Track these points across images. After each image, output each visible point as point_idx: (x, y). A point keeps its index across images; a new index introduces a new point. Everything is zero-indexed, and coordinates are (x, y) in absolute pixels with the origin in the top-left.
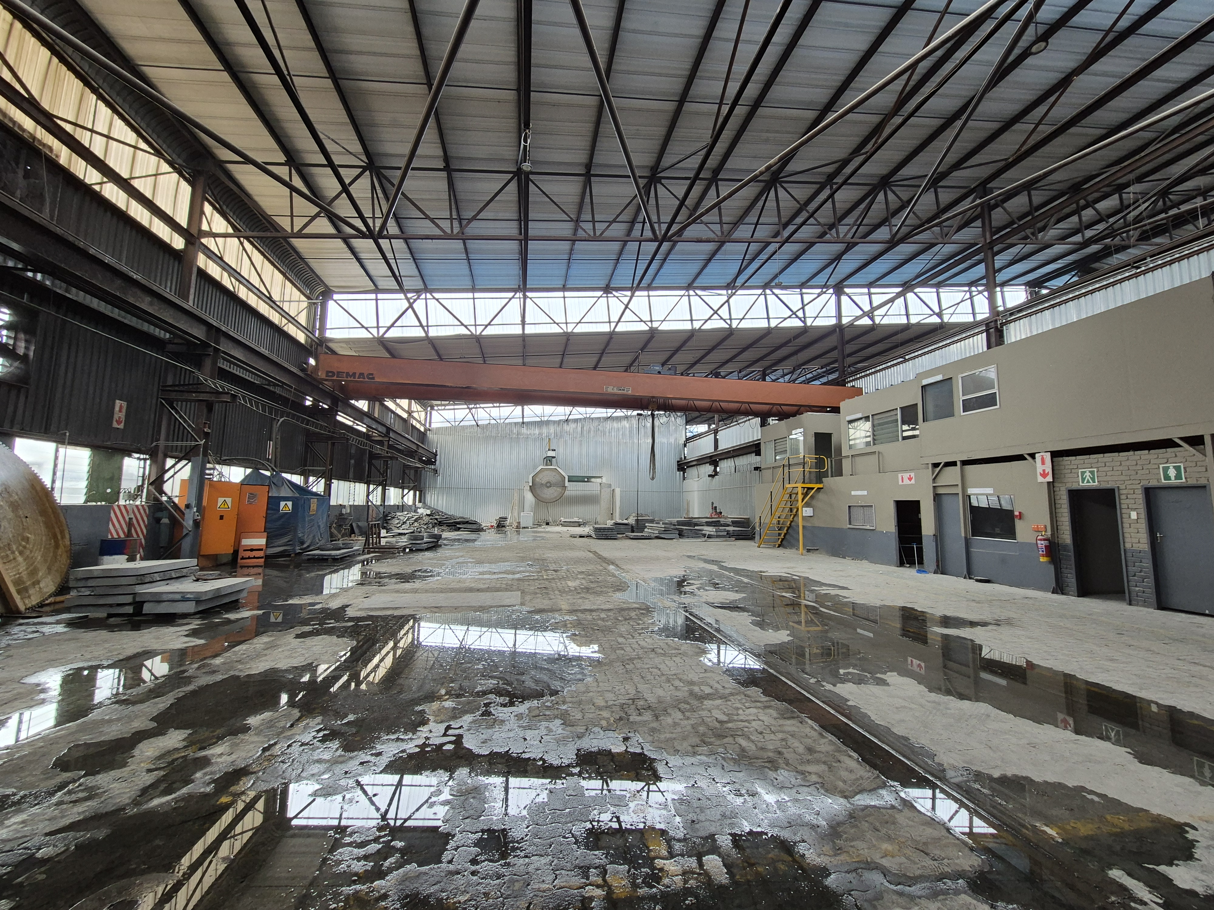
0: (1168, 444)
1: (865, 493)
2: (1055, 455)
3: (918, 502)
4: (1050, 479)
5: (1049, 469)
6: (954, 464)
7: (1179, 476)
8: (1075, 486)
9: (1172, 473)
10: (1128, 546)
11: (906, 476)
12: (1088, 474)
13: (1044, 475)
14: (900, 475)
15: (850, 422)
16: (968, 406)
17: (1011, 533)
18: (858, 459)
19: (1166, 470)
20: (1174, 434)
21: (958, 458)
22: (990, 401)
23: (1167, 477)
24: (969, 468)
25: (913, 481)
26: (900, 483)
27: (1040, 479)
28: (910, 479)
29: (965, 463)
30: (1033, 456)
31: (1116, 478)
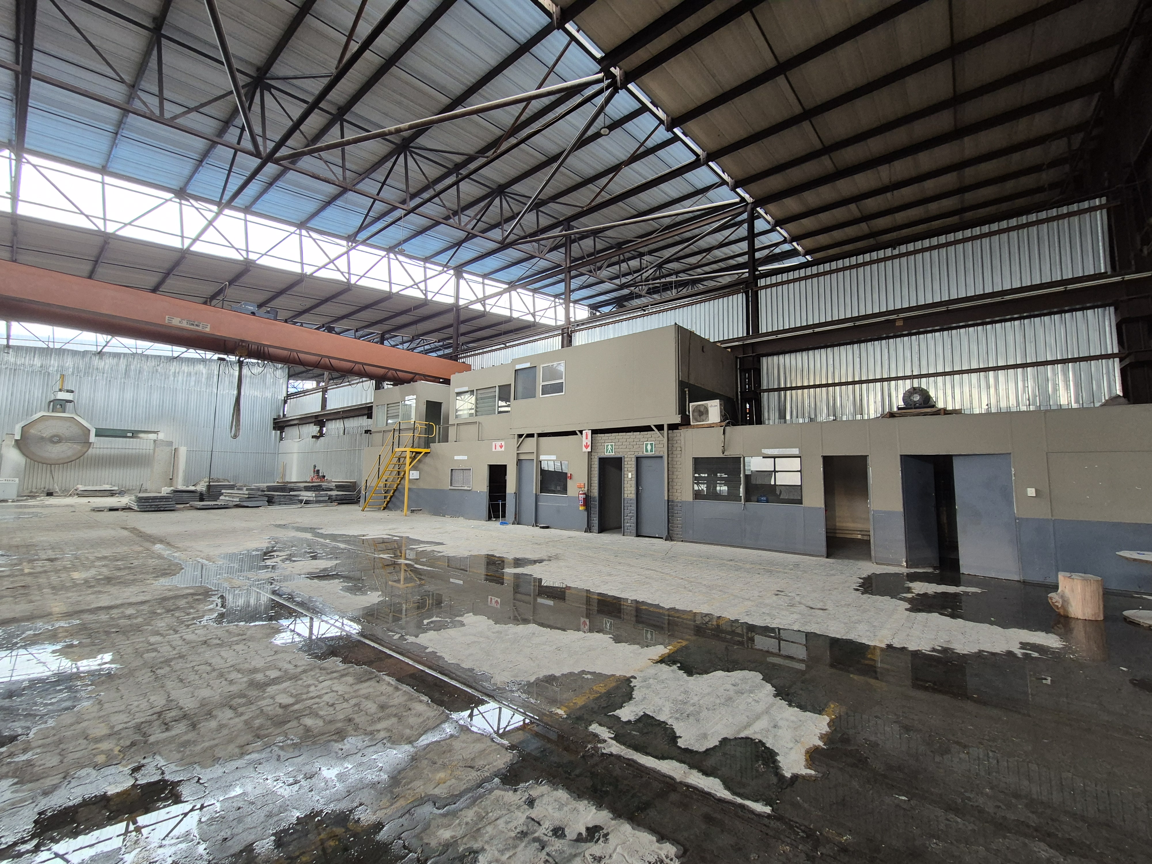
0: (648, 429)
1: (465, 458)
2: (594, 432)
3: (505, 466)
4: (589, 449)
5: (589, 443)
6: (531, 435)
7: (651, 451)
8: (602, 455)
9: (649, 447)
10: (626, 496)
11: (498, 443)
12: (610, 447)
13: (587, 447)
14: (494, 443)
15: (459, 394)
16: (546, 390)
17: (564, 490)
18: (461, 427)
19: (647, 445)
20: (652, 423)
21: (535, 431)
22: (558, 388)
23: (647, 451)
24: (543, 439)
25: (503, 449)
26: (494, 450)
27: (584, 449)
28: (501, 447)
29: (540, 435)
30: (581, 432)
31: (622, 450)
